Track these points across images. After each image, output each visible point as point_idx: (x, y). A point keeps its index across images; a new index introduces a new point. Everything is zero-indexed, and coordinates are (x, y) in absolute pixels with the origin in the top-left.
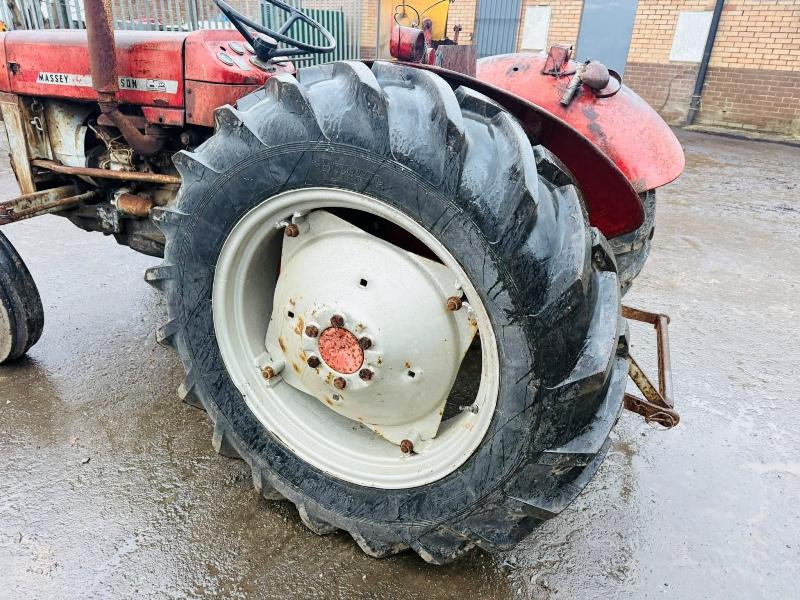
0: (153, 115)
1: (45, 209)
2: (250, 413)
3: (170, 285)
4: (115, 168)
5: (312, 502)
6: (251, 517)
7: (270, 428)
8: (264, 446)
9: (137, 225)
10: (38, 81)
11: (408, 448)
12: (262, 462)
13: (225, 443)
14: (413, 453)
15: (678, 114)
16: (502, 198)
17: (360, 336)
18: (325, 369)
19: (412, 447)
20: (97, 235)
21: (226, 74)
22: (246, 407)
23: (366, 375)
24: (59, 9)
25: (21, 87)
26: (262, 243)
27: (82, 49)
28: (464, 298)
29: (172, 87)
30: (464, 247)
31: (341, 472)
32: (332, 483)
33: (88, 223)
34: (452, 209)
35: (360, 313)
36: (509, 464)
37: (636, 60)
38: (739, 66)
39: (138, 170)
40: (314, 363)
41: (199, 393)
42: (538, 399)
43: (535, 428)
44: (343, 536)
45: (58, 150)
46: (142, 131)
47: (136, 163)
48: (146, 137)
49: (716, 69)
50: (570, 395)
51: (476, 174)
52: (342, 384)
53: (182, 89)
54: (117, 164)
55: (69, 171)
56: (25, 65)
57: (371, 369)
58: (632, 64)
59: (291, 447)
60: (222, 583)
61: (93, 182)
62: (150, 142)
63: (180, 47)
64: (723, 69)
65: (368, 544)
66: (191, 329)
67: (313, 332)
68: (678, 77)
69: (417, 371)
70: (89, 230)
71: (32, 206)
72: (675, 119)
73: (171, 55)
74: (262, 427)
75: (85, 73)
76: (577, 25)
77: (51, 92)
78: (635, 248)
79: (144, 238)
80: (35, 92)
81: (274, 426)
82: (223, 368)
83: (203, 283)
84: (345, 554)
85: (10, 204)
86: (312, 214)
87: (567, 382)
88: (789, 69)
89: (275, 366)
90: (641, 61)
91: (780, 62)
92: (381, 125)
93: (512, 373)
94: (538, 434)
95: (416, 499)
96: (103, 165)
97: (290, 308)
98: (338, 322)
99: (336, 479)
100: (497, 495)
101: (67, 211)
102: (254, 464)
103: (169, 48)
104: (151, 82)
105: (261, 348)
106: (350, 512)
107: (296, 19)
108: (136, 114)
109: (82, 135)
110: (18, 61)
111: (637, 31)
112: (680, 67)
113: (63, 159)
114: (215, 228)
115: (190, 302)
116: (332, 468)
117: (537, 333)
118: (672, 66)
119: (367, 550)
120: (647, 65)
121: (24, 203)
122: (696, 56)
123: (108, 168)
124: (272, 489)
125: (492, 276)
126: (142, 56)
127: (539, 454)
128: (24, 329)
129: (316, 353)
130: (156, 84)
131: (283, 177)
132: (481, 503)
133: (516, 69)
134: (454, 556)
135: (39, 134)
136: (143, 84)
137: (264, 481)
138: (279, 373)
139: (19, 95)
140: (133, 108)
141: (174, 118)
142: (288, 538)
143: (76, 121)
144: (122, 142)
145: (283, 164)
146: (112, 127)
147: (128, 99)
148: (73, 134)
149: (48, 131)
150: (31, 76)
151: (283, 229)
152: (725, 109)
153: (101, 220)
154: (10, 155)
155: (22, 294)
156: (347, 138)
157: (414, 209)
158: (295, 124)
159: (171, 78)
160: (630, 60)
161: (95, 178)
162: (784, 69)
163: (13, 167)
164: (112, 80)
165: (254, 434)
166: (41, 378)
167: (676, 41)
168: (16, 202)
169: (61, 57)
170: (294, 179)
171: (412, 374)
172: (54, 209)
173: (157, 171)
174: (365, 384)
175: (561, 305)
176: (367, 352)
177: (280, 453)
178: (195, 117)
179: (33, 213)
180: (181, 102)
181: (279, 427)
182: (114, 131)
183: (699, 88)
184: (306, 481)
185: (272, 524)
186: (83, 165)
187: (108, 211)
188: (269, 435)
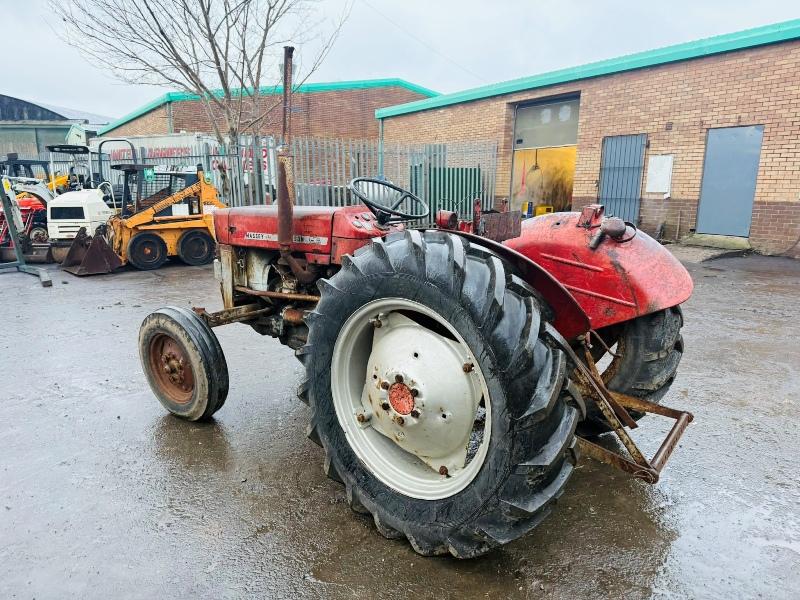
0: (311, 258)
1: (238, 319)
2: (348, 445)
3: (308, 358)
4: (285, 291)
5: (382, 510)
6: (344, 523)
7: (360, 457)
8: (355, 469)
9: (295, 330)
10: (246, 238)
11: (444, 472)
12: (352, 480)
13: (332, 467)
14: (448, 476)
16: (483, 303)
17: (412, 388)
18: (393, 412)
19: (447, 471)
20: (268, 338)
21: (356, 233)
22: (346, 441)
23: (415, 414)
24: (257, 178)
25: (234, 241)
26: (363, 331)
27: (274, 219)
28: (472, 365)
29: (324, 241)
30: (466, 330)
31: (402, 488)
32: (396, 496)
33: (263, 329)
34: (458, 308)
35: (412, 372)
36: (499, 475)
37: (764, 199)
39: (299, 293)
40: (386, 407)
41: (319, 431)
42: (512, 427)
43: (512, 448)
44: (403, 540)
45: (251, 280)
46: (304, 268)
47: (298, 289)
48: (306, 272)
50: (528, 423)
51: (470, 289)
52: (402, 422)
53: (330, 243)
54: (287, 290)
55: (257, 293)
56: (239, 228)
57: (419, 411)
58: (760, 203)
59: (372, 470)
60: (319, 555)
61: (270, 301)
62: (308, 275)
63: (330, 218)
65: (417, 543)
66: (318, 386)
67: (385, 386)
69: (448, 414)
70: (263, 334)
71: (231, 316)
73: (325, 222)
74: (355, 455)
75: (273, 233)
76: (700, 170)
77: (252, 244)
78: (661, 356)
79: (298, 340)
80: (242, 244)
81: (362, 455)
82: (334, 412)
83: (326, 356)
84: (402, 551)
85: (217, 314)
86: (391, 315)
87: (527, 414)
89: (366, 415)
90: (770, 199)
92: (422, 263)
93: (497, 411)
94: (514, 453)
95: (447, 505)
96: (278, 290)
97: (374, 372)
98: (399, 379)
99: (398, 494)
100: (494, 500)
101: (250, 321)
102: (348, 481)
103: (324, 218)
104: (312, 238)
105: (358, 403)
106: (406, 517)
107: (406, 197)
108: (301, 257)
109: (267, 271)
110: (235, 225)
111: (762, 173)
113: (253, 286)
114: (335, 322)
115: (318, 368)
116: (395, 485)
117: (507, 383)
119: (416, 548)
120: (775, 203)
121: (226, 313)
123: (281, 292)
124: (359, 503)
125: (480, 348)
126: (309, 222)
127: (516, 467)
128: (216, 395)
129: (387, 401)
130: (315, 240)
131: (372, 291)
132: (485, 507)
133: (558, 224)
134: (473, 554)
135: (241, 270)
136: (307, 239)
137: (354, 496)
138: (369, 420)
139: (233, 246)
140: (300, 254)
141: (323, 260)
142: (365, 538)
143: (264, 262)
144: (291, 275)
145: (372, 285)
146: (285, 266)
147: (297, 248)
148: (262, 270)
149: (246, 269)
150: (243, 234)
151: (373, 323)
153: (272, 326)
154: (221, 284)
155: (218, 371)
156: (405, 270)
157: (439, 309)
158: (380, 263)
159: (324, 236)
160: (757, 199)
161: (272, 298)
163: (222, 291)
164: (290, 238)
165: (350, 459)
166: (219, 431)
168: (222, 313)
169: (262, 224)
170: (378, 293)
171: (444, 416)
172: (244, 319)
173: (311, 294)
174: (415, 421)
175: (518, 365)
176: (417, 399)
177: (365, 475)
178: (336, 260)
179: (229, 321)
180: (329, 250)
181: (365, 455)
182: (287, 268)
184: (379, 495)
185: (356, 528)
186: (265, 290)
187: (277, 320)
188: (359, 460)
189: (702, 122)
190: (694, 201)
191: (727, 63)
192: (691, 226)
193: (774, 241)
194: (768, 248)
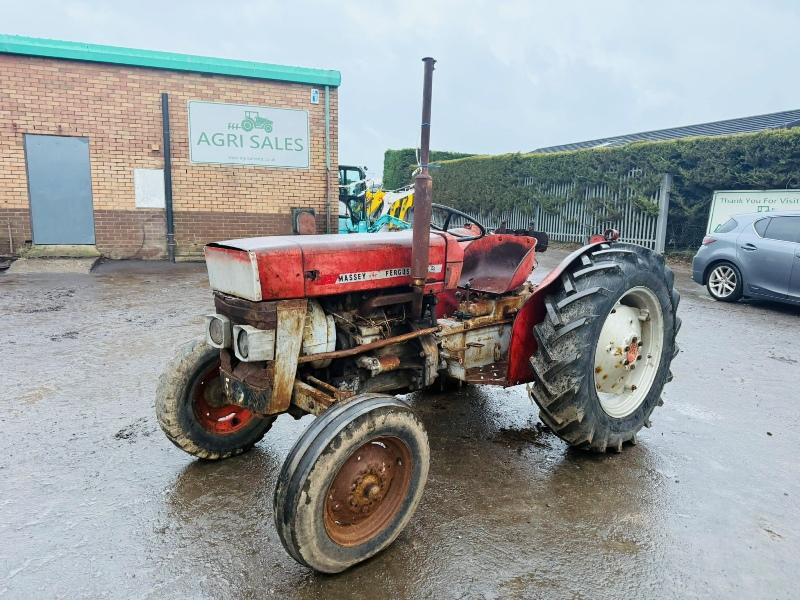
4: (366, 341)
10: (338, 282)
15: (157, 251)
25: (317, 291)
37: (103, 208)
38: (196, 210)
49: (179, 213)
53: (445, 269)
56: (325, 271)
58: (100, 211)
63: (444, 244)
64: (184, 212)
68: (148, 220)
72: (156, 254)
73: (439, 248)
75: (379, 269)
76: (24, 177)
88: (232, 211)
90: (110, 208)
91: (224, 206)
97: (608, 347)
98: (634, 340)
109: (332, 323)
110: (317, 267)
111: (96, 184)
112: (148, 212)
118: (140, 212)
120: (116, 212)
122: (160, 203)
129: (626, 359)
141: (438, 288)
150: (331, 279)
152: (196, 241)
159: (439, 263)
160: (96, 208)
162: (228, 211)
167: (137, 192)
169: (360, 260)
180: (443, 277)
183: (170, 228)
189: (15, 125)
190: (24, 210)
191: (32, 67)
192: (26, 238)
193: (121, 246)
194: (117, 252)
